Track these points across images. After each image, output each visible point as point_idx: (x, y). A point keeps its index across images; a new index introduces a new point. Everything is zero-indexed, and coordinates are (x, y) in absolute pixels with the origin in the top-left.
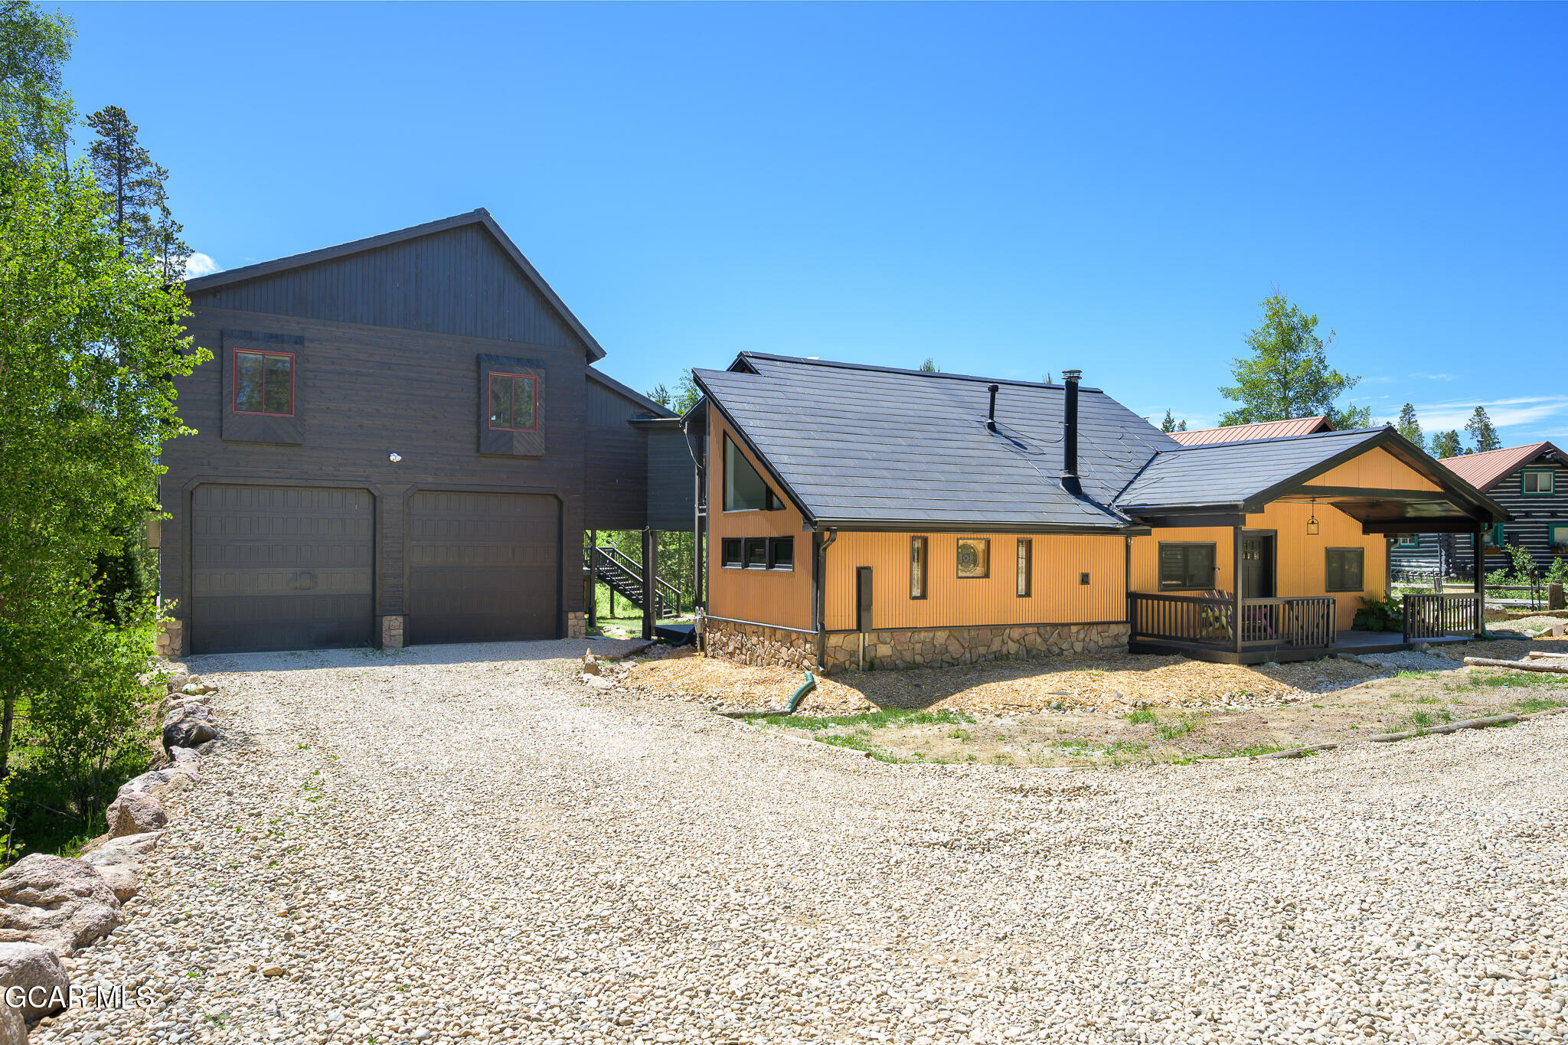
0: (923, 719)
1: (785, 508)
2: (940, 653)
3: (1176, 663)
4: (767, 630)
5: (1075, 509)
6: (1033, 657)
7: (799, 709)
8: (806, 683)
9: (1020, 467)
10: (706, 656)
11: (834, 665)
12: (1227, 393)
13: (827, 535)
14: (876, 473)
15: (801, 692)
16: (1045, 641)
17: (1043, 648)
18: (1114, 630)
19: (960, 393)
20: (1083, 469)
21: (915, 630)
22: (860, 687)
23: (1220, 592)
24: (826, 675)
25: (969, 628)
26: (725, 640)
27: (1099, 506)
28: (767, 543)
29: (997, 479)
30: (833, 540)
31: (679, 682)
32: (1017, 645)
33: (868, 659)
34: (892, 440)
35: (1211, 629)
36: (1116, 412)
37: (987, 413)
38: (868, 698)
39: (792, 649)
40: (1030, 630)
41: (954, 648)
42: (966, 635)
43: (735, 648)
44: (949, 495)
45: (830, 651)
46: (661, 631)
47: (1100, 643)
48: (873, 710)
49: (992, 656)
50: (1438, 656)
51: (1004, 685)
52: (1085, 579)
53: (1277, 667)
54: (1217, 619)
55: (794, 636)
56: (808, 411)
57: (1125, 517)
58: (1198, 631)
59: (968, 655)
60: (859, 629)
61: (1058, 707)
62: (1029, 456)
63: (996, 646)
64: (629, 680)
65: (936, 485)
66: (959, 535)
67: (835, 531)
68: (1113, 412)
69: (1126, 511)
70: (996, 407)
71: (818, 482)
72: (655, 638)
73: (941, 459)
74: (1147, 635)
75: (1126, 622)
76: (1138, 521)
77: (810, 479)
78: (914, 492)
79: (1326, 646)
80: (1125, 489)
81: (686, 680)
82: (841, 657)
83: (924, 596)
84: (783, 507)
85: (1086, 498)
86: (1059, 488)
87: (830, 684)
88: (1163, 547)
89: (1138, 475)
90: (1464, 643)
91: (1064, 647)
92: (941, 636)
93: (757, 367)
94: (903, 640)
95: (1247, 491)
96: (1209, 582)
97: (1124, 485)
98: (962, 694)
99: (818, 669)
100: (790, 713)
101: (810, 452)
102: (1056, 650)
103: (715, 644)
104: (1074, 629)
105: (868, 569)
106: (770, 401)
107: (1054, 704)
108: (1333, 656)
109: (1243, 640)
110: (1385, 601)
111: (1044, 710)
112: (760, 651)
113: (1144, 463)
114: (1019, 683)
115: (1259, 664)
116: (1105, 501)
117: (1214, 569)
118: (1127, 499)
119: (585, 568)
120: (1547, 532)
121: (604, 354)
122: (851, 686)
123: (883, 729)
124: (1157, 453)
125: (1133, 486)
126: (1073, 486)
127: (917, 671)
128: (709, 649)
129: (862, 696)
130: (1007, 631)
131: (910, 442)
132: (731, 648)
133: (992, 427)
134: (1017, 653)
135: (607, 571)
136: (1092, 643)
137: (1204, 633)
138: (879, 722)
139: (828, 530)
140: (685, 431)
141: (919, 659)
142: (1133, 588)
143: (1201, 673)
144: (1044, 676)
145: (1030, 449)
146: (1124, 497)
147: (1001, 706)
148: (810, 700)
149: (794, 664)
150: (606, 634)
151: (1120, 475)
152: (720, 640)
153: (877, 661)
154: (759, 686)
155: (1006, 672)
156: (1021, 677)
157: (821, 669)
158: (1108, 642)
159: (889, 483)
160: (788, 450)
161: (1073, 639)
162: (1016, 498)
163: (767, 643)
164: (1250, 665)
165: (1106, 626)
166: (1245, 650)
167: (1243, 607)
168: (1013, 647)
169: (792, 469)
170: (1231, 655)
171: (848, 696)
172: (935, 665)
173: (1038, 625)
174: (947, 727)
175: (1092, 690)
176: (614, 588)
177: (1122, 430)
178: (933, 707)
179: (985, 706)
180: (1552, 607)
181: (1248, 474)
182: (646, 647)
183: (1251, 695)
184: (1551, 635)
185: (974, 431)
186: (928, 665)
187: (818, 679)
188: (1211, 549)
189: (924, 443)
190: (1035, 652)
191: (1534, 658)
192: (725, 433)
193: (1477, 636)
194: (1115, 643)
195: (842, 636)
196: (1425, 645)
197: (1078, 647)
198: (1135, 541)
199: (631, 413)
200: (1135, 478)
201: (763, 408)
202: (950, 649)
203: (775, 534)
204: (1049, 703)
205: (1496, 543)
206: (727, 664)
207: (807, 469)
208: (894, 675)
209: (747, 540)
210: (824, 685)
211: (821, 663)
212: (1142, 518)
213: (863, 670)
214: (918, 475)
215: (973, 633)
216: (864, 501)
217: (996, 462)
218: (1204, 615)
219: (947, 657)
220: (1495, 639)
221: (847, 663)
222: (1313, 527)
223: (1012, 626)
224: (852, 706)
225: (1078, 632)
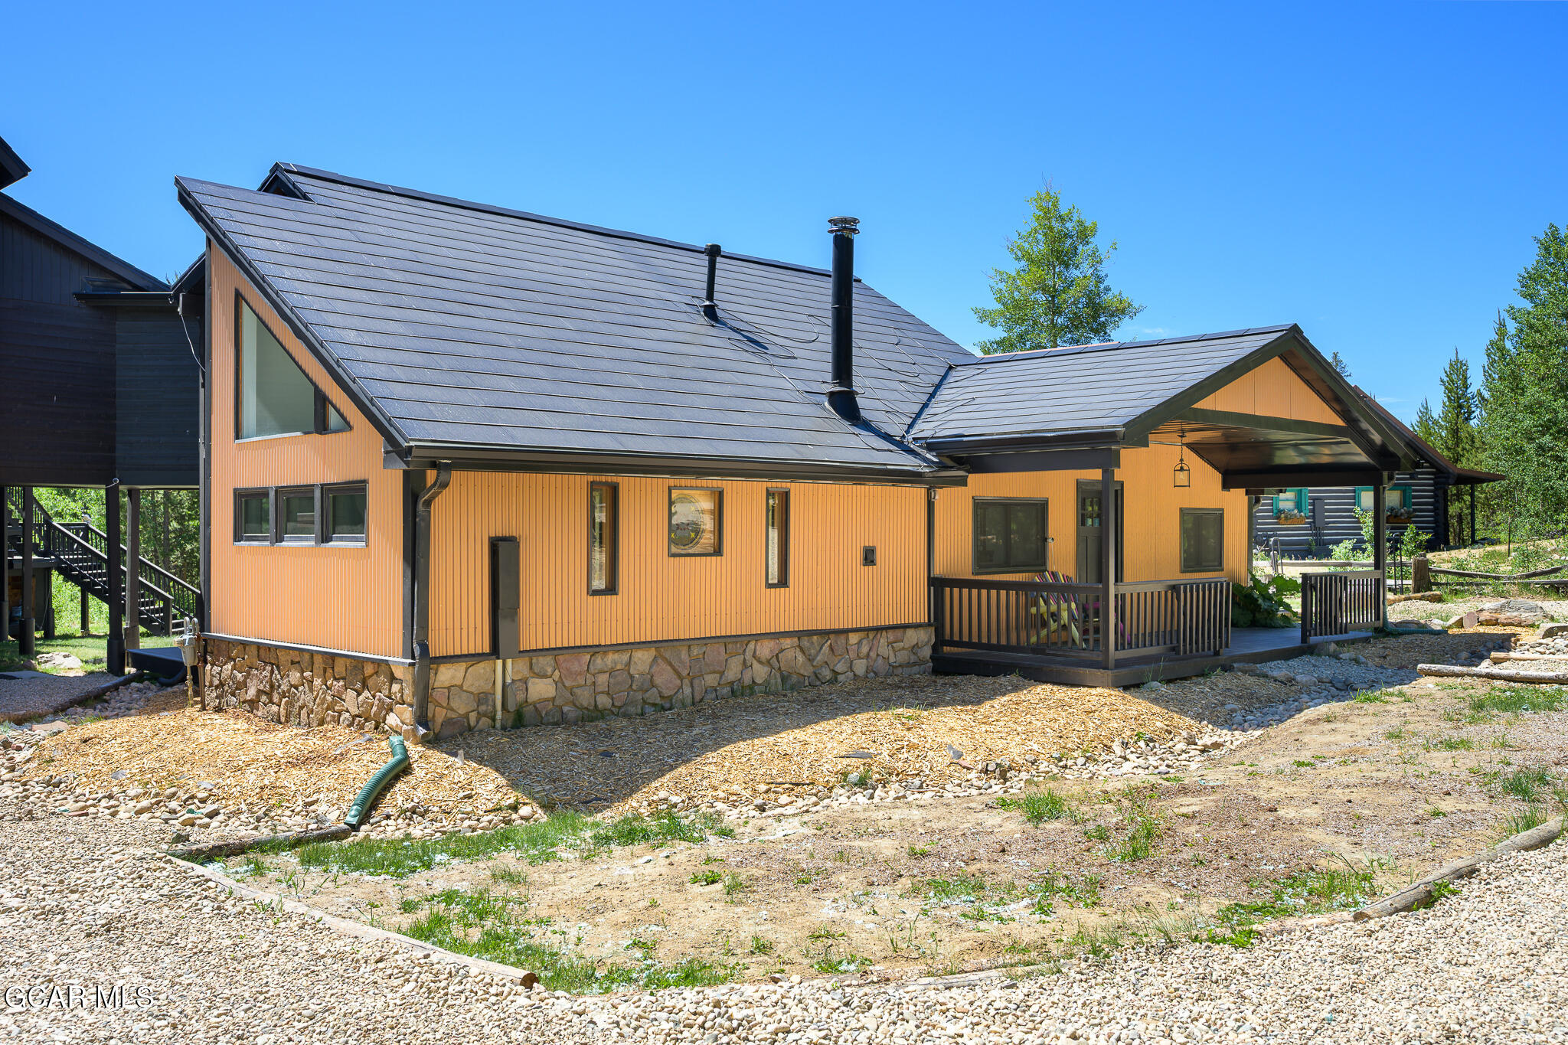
0: (630, 834)
1: (351, 428)
2: (641, 689)
3: (1016, 689)
4: (318, 659)
5: (853, 441)
6: (792, 688)
7: (376, 817)
8: (391, 760)
9: (762, 376)
10: (204, 708)
11: (448, 722)
12: (984, 316)
13: (431, 475)
14: (524, 370)
15: (379, 781)
16: (810, 660)
17: (807, 671)
18: (912, 637)
19: (655, 262)
20: (858, 383)
21: (596, 649)
22: (498, 763)
23: (1054, 575)
24: (433, 741)
25: (689, 642)
26: (239, 676)
27: (887, 437)
28: (317, 494)
29: (728, 390)
30: (445, 485)
31: (135, 766)
32: (766, 669)
33: (512, 707)
34: (550, 321)
35: (1044, 632)
36: (883, 308)
37: (704, 294)
38: (514, 785)
39: (366, 693)
40: (787, 642)
41: (665, 679)
42: (684, 655)
43: (260, 692)
44: (653, 412)
45: (439, 696)
46: (143, 660)
47: (892, 660)
48: (525, 811)
49: (726, 690)
50: (1357, 661)
51: (761, 744)
52: (869, 557)
53: (1164, 688)
54: (1055, 616)
55: (369, 669)
56: (398, 264)
57: (928, 456)
58: (1023, 635)
59: (687, 690)
60: (495, 651)
61: (862, 783)
62: (773, 360)
63: (733, 673)
64: (33, 765)
65: (629, 395)
66: (672, 481)
67: (448, 468)
68: (879, 307)
69: (930, 447)
70: (716, 287)
71: (414, 378)
72: (130, 670)
73: (635, 355)
74: (960, 644)
75: (929, 624)
76: (950, 463)
77: (400, 374)
78: (594, 404)
79: (1217, 653)
80: (918, 415)
81: (148, 762)
82: (461, 706)
83: (612, 589)
84: (348, 426)
85: (866, 425)
86: (824, 409)
87: (438, 759)
88: (981, 507)
89: (932, 395)
90: (1367, 640)
91: (840, 668)
92: (642, 659)
93: (305, 188)
94: (576, 667)
95: (1122, 412)
96: (1038, 559)
97: (917, 408)
98: (691, 766)
99: (415, 731)
100: (355, 828)
101: (399, 328)
102: (827, 674)
103: (221, 685)
104: (854, 638)
105: (512, 541)
106: (326, 242)
107: (854, 777)
108: (1227, 668)
109: (1116, 649)
110: (1251, 584)
111: (837, 790)
112: (304, 697)
113: (937, 380)
114: (787, 739)
115: (1137, 686)
116: (897, 431)
117: (1045, 540)
118: (926, 428)
119: (35, 557)
120: (1354, 498)
121: (23, 170)
122: (481, 761)
123: (552, 865)
124: (951, 368)
125: (928, 411)
126: (846, 405)
127: (602, 724)
128: (211, 696)
129: (502, 781)
130: (752, 645)
131: (580, 325)
132: (252, 693)
133: (711, 312)
134: (767, 682)
135: (73, 561)
136: (880, 661)
137: (1034, 639)
138: (540, 845)
139: (434, 465)
140: (179, 310)
141: (603, 701)
142: (938, 571)
143: (1062, 705)
144: (824, 725)
145: (772, 349)
146: (920, 425)
147: (763, 787)
148: (399, 796)
149: (372, 721)
150: (41, 668)
151: (909, 395)
152: (232, 677)
153: (528, 711)
154: (294, 772)
155: (760, 720)
156: (786, 728)
157: (422, 731)
158: (903, 657)
159: (548, 387)
160: (357, 322)
161: (852, 655)
162: (761, 421)
163: (317, 682)
164: (1126, 688)
165: (899, 633)
166: (1120, 664)
167: (1116, 596)
168: (760, 672)
169: (363, 354)
170: (1099, 673)
171: (476, 784)
172: (632, 710)
173: (799, 634)
174: (681, 850)
175: (912, 747)
176: (87, 588)
177: (898, 333)
178: (638, 796)
179: (735, 788)
180: (1417, 590)
181: (1111, 390)
182: (108, 689)
183: (1152, 740)
184: (1462, 627)
185: (683, 317)
186: (619, 712)
187: (415, 751)
188: (1039, 510)
189: (604, 328)
190: (794, 679)
191: (1497, 661)
192: (239, 297)
193: (1376, 630)
194: (913, 658)
195: (462, 666)
196: (1333, 647)
197: (860, 667)
198: (941, 495)
199: (82, 280)
200: (929, 400)
201: (310, 251)
202: (658, 680)
203: (332, 478)
204: (845, 775)
205: (1300, 511)
206: (242, 724)
207: (393, 357)
208: (561, 735)
209: (279, 490)
210: (428, 762)
211: (422, 719)
212: (950, 457)
213: (504, 728)
214: (598, 378)
215: (695, 651)
216: (502, 416)
217: (721, 364)
218: (1033, 610)
219: (652, 696)
220: (1401, 634)
221: (473, 717)
222: (1182, 477)
223: (758, 637)
224: (482, 804)
225: (859, 643)
